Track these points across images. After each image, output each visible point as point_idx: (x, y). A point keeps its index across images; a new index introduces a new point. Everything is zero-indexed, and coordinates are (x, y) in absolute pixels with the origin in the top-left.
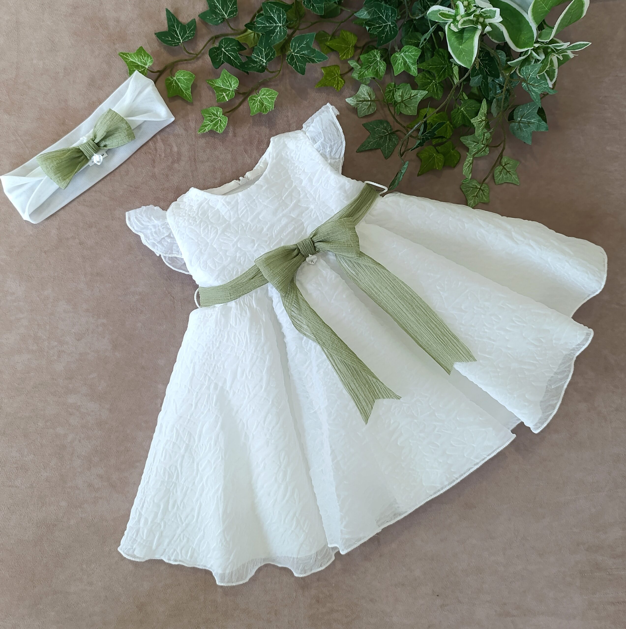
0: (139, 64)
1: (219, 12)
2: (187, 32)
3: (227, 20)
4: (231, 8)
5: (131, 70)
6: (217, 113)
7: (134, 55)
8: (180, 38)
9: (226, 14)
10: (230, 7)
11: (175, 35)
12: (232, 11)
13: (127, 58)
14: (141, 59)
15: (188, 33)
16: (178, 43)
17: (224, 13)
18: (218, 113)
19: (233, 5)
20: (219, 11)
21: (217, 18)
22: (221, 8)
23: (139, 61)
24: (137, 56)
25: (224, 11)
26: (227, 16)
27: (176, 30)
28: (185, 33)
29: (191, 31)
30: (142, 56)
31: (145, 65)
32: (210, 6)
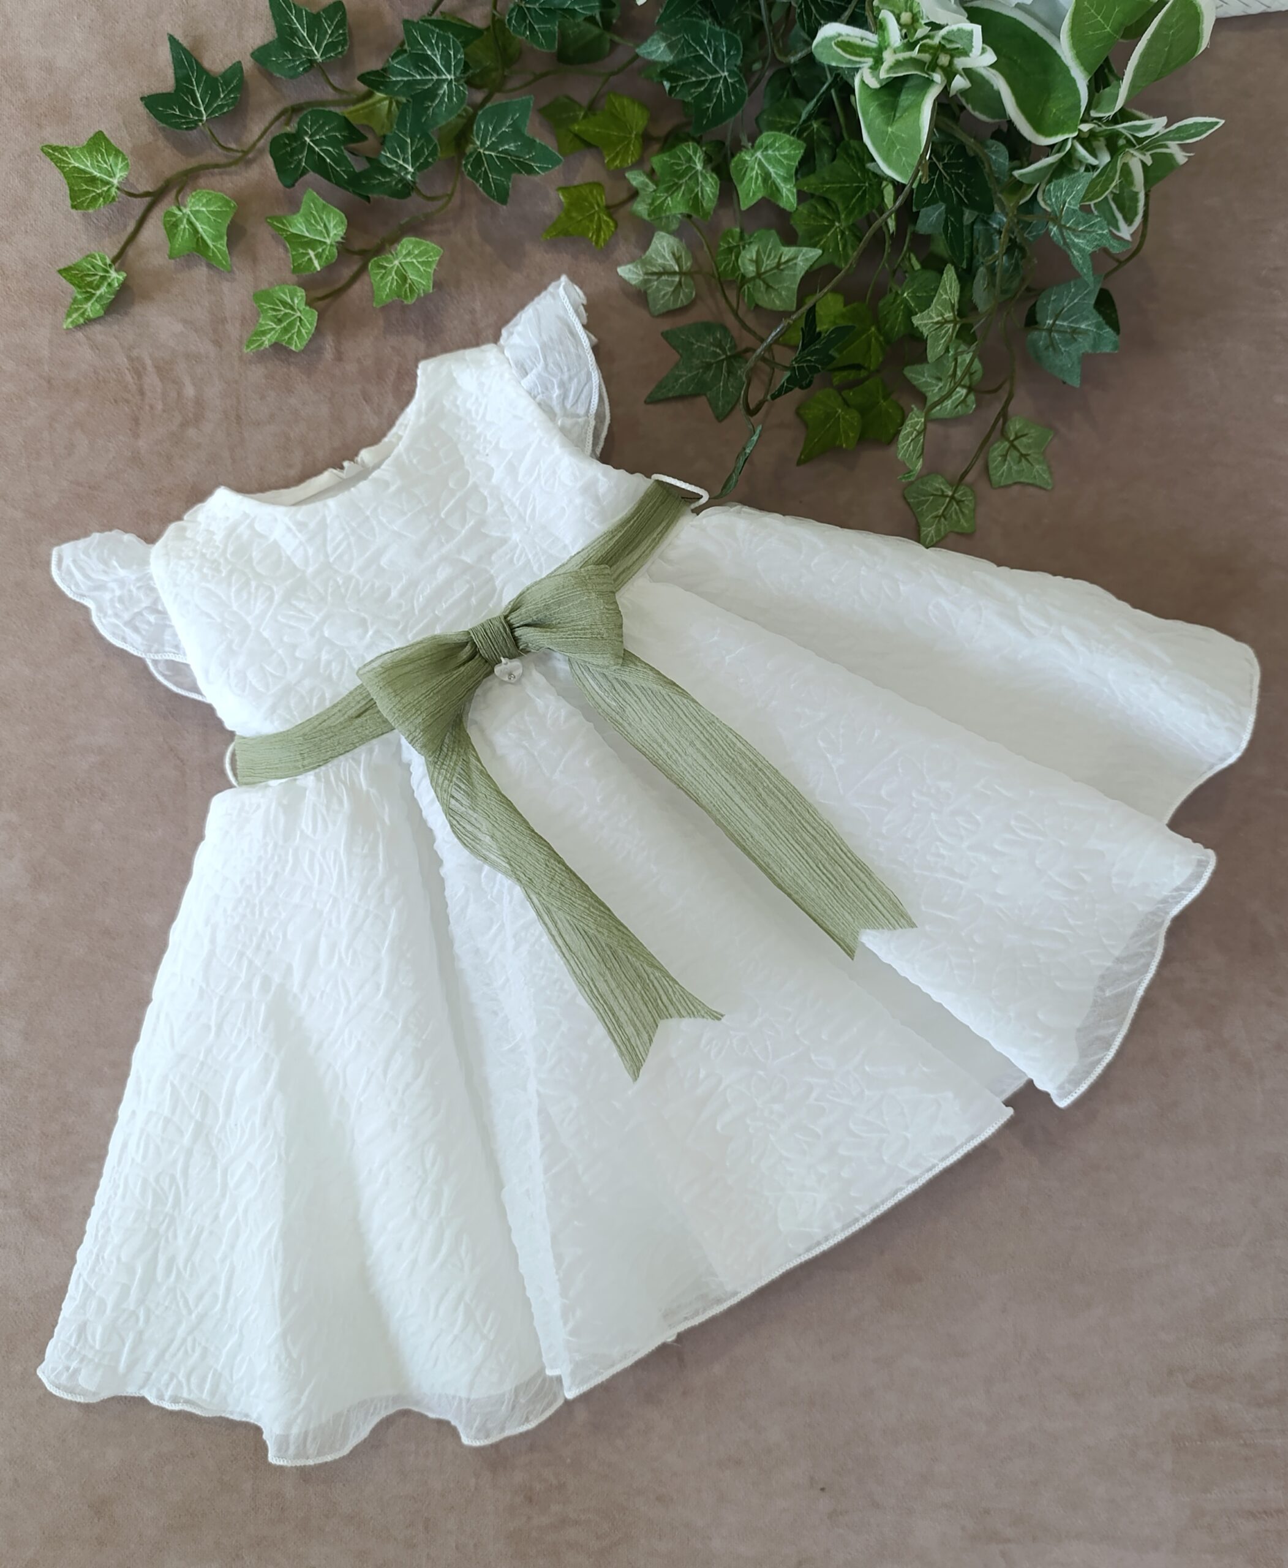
0: (95, 173)
1: (300, 45)
2: (219, 96)
3: (318, 64)
4: (331, 36)
5: (76, 188)
6: (293, 301)
7: (82, 152)
8: (202, 109)
9: (318, 49)
10: (330, 32)
11: (191, 103)
12: (332, 42)
13: (64, 161)
14: (98, 161)
15: (222, 96)
16: (196, 122)
17: (314, 49)
18: (296, 301)
19: (337, 27)
20: (302, 43)
21: (294, 61)
22: (305, 35)
23: (93, 168)
24: (90, 153)
25: (313, 41)
26: (321, 56)
27: (193, 91)
28: (215, 96)
29: (230, 92)
30: (102, 155)
31: (111, 177)
32: (280, 29)
